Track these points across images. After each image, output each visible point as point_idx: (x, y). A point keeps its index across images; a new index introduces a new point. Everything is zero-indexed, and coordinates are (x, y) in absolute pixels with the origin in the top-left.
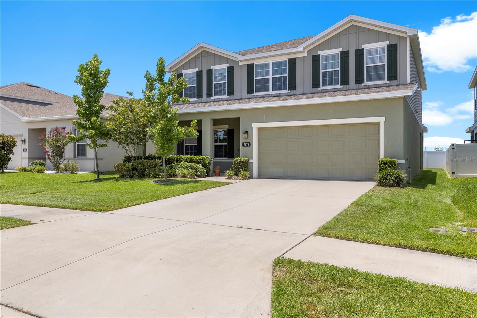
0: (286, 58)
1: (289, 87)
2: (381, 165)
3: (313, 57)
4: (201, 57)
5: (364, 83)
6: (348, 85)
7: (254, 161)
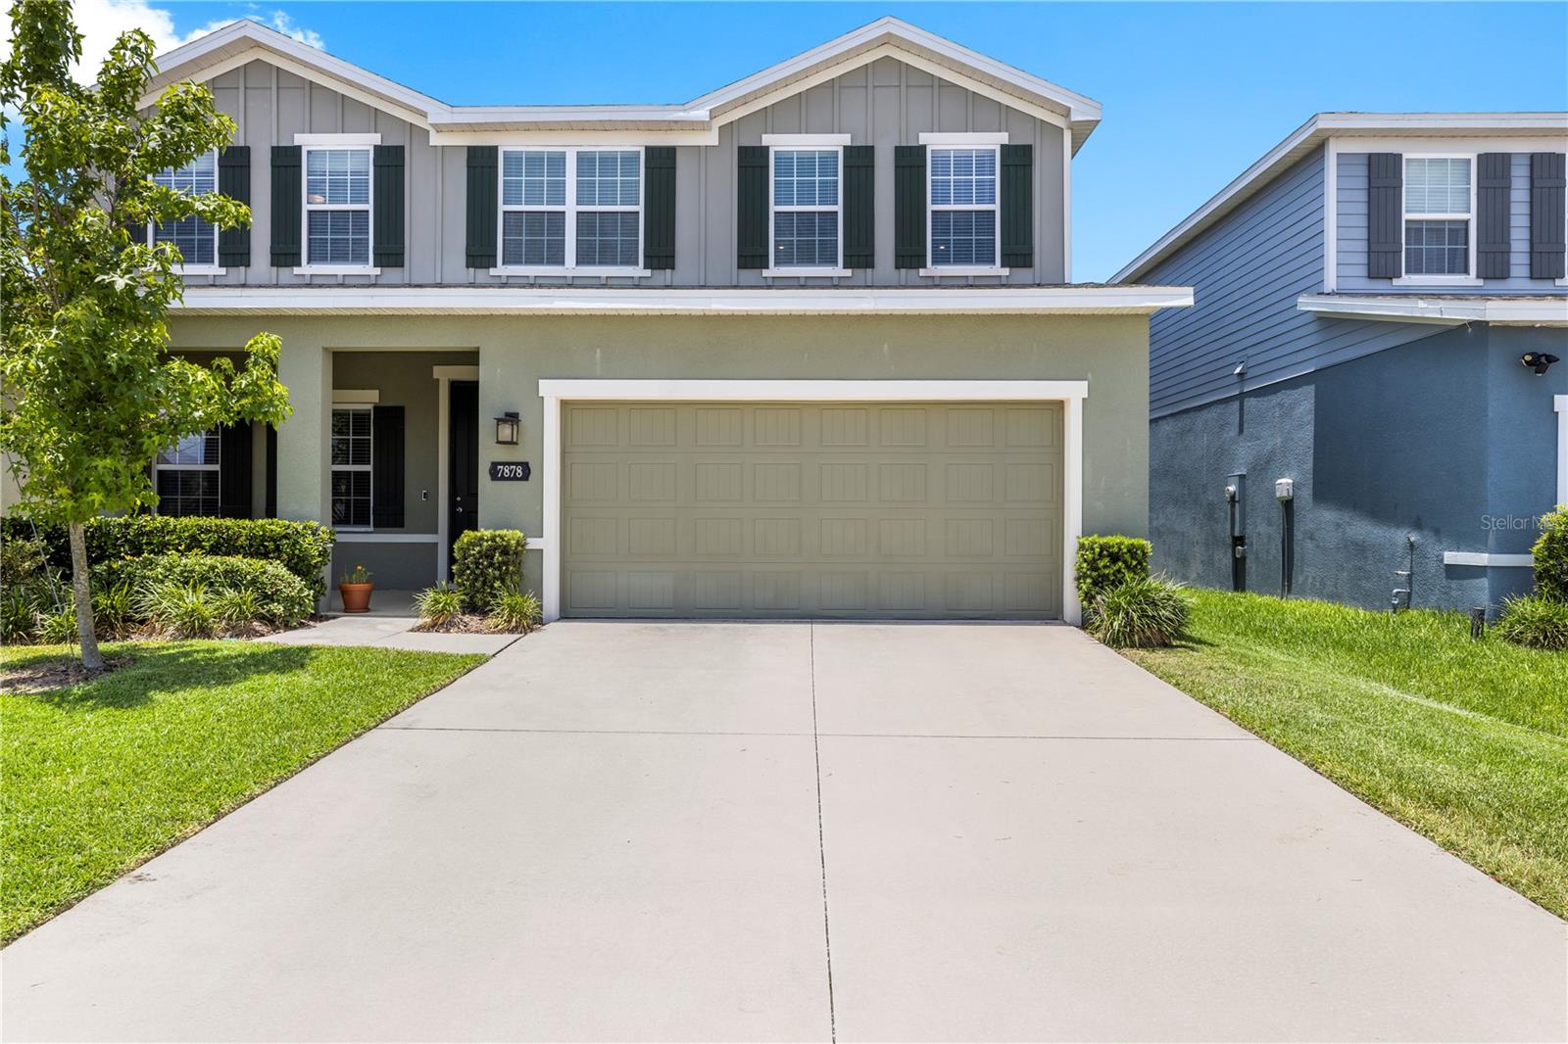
0: (634, 143)
1: (645, 256)
2: (1101, 564)
3: (744, 152)
4: (242, 89)
5: (925, 267)
6: (869, 271)
7: (548, 544)
